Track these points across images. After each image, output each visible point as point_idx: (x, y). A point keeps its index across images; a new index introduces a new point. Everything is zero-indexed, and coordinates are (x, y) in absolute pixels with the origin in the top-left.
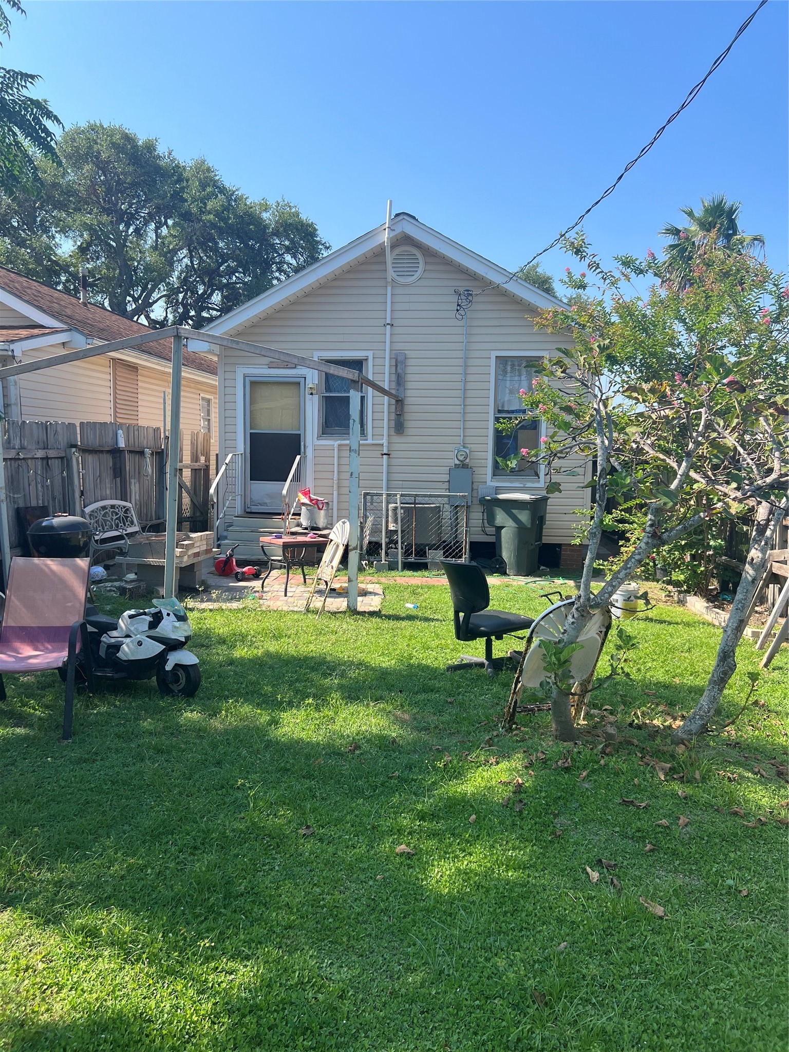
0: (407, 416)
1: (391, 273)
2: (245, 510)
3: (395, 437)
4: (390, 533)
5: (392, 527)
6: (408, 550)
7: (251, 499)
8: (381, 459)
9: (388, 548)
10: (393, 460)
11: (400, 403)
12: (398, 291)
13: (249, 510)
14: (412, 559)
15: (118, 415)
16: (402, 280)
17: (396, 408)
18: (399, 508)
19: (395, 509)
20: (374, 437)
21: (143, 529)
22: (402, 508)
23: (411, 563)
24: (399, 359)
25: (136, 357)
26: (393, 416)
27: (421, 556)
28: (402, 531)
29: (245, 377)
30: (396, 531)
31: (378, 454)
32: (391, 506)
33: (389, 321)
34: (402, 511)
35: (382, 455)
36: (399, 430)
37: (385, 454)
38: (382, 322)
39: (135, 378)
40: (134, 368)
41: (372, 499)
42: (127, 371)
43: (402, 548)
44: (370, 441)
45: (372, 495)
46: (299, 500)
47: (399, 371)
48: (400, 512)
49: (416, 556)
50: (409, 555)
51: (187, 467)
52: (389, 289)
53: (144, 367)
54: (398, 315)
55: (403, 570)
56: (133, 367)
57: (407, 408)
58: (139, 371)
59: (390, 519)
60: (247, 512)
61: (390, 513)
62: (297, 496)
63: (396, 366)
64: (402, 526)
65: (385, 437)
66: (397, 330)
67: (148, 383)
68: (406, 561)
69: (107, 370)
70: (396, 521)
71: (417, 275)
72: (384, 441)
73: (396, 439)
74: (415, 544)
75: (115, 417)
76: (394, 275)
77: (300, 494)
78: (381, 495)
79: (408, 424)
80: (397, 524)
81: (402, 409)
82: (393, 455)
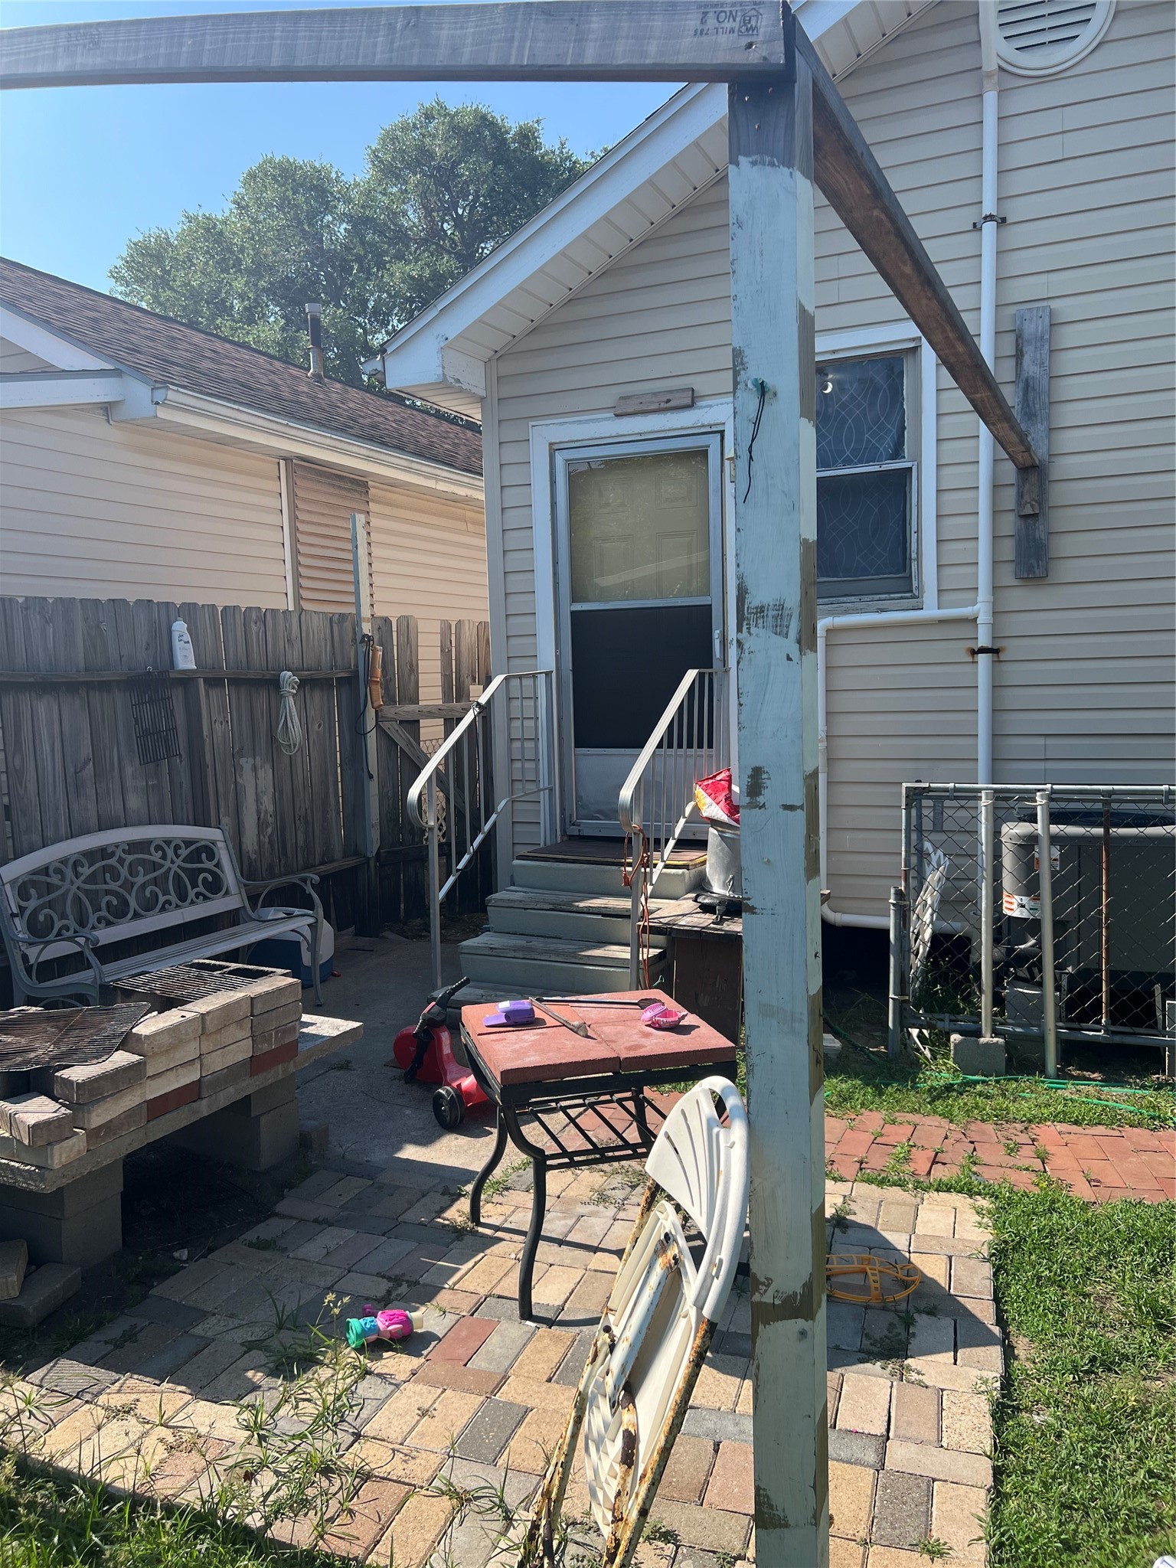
0: (1061, 520)
1: (996, 47)
2: (564, 832)
3: (1017, 593)
4: (1006, 929)
5: (1014, 906)
6: (1084, 996)
7: (579, 798)
8: (969, 668)
9: (998, 979)
10: (1008, 668)
11: (1033, 478)
12: (1021, 101)
13: (573, 831)
14: (1096, 1033)
15: (305, 594)
16: (1033, 61)
17: (1020, 495)
18: (1045, 842)
19: (1028, 844)
20: (947, 597)
21: (253, 899)
22: (1054, 840)
23: (1093, 1045)
24: (1029, 329)
25: (367, 458)
26: (1009, 524)
27: (1137, 1022)
28: (1059, 926)
29: (553, 449)
30: (1032, 926)
31: (962, 648)
32: (1013, 830)
33: (989, 207)
34: (1056, 853)
35: (974, 652)
36: (1030, 569)
37: (983, 650)
38: (969, 216)
39: (363, 507)
40: (356, 485)
41: (939, 812)
42: (332, 490)
43: (1058, 988)
44: (931, 610)
45: (940, 797)
46: (696, 809)
47: (1030, 367)
48: (1047, 856)
49: (1113, 1018)
50: (1084, 1017)
51: (430, 714)
52: (990, 98)
53: (393, 484)
54: (1020, 182)
55: (1062, 1074)
56: (353, 481)
57: (1059, 494)
58: (372, 491)
59: (1007, 881)
60: (571, 837)
61: (1008, 860)
62: (691, 797)
63: (1019, 355)
64: (1056, 909)
65: (984, 594)
66: (1018, 236)
67: (406, 521)
68: (1076, 1036)
69: (272, 486)
70: (1031, 888)
71: (1087, 35)
72: (981, 609)
73: (1020, 597)
74: (1113, 975)
75: (298, 598)
76: (1008, 50)
77: (699, 791)
78: (974, 795)
79: (1064, 546)
80: (1037, 898)
81: (1042, 498)
82: (1012, 650)
